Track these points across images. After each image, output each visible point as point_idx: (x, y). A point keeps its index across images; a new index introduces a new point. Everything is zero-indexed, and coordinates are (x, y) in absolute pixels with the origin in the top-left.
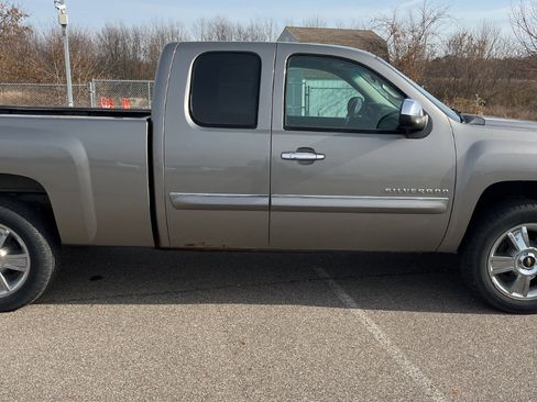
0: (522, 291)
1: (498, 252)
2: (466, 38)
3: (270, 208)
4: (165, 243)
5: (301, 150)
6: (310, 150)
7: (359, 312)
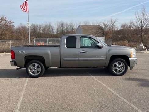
0: (118, 72)
1: (114, 66)
2: (126, 25)
3: (78, 60)
4: (62, 66)
5: (83, 51)
6: (84, 51)
7: (93, 77)
